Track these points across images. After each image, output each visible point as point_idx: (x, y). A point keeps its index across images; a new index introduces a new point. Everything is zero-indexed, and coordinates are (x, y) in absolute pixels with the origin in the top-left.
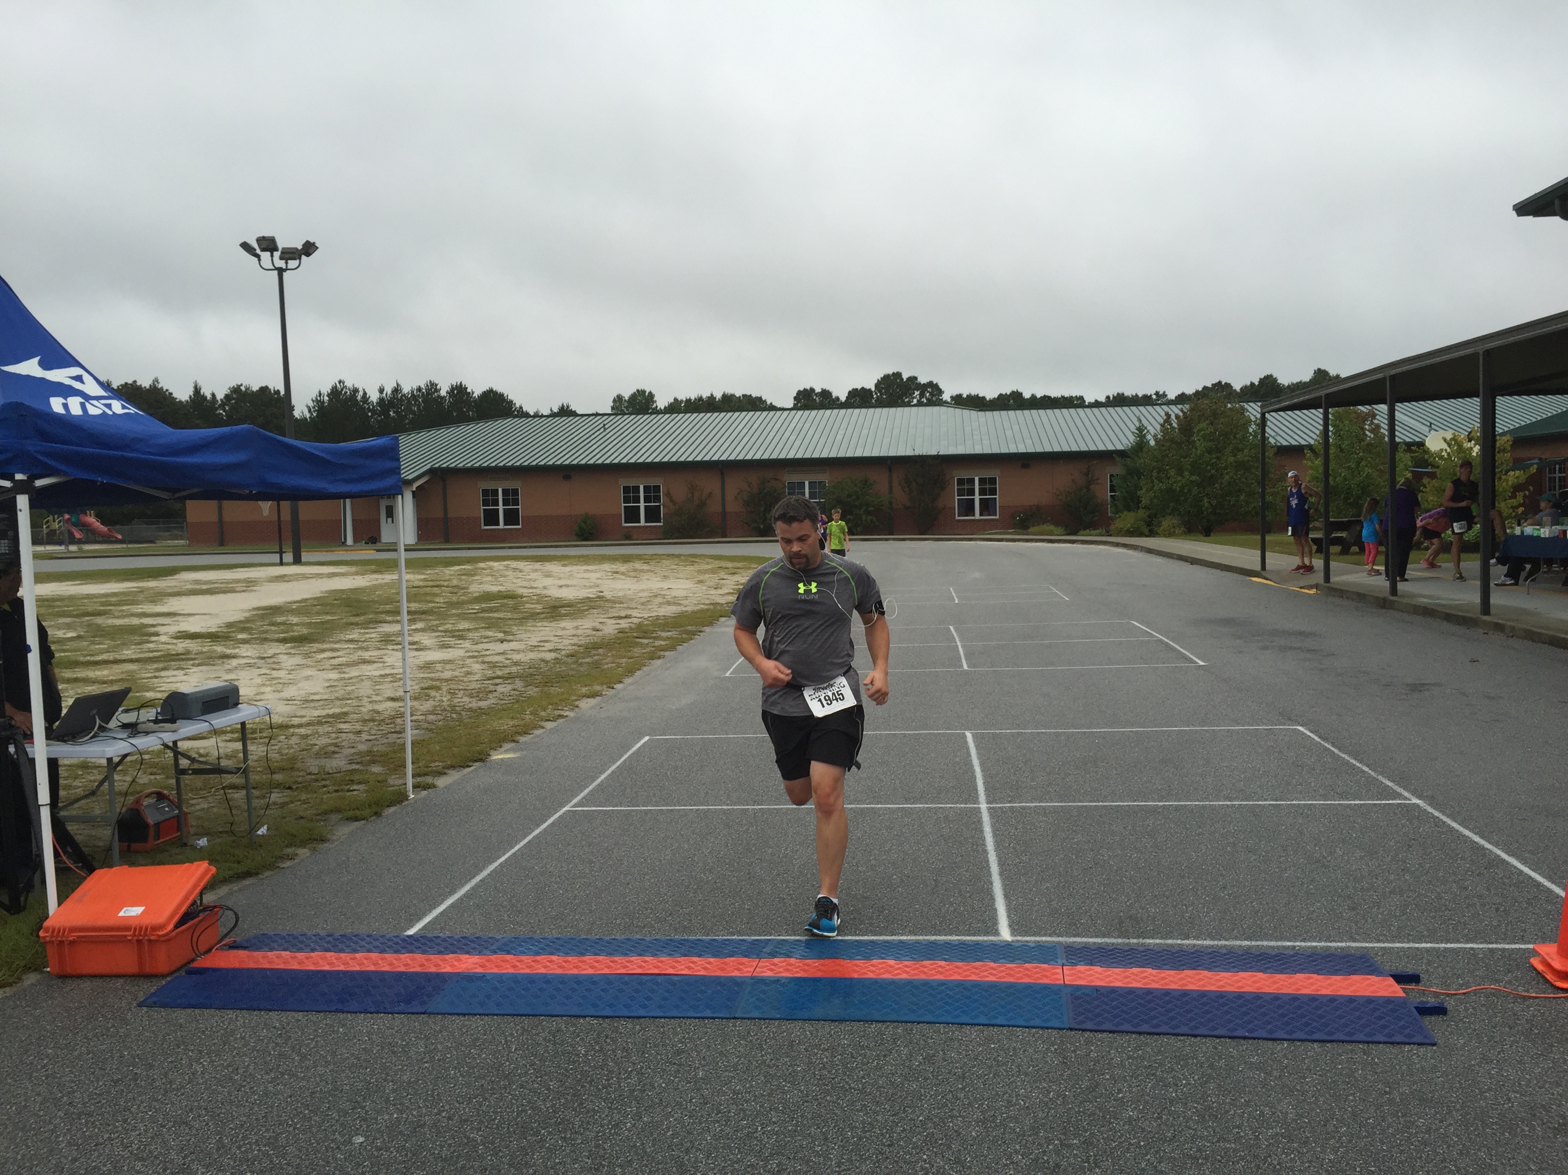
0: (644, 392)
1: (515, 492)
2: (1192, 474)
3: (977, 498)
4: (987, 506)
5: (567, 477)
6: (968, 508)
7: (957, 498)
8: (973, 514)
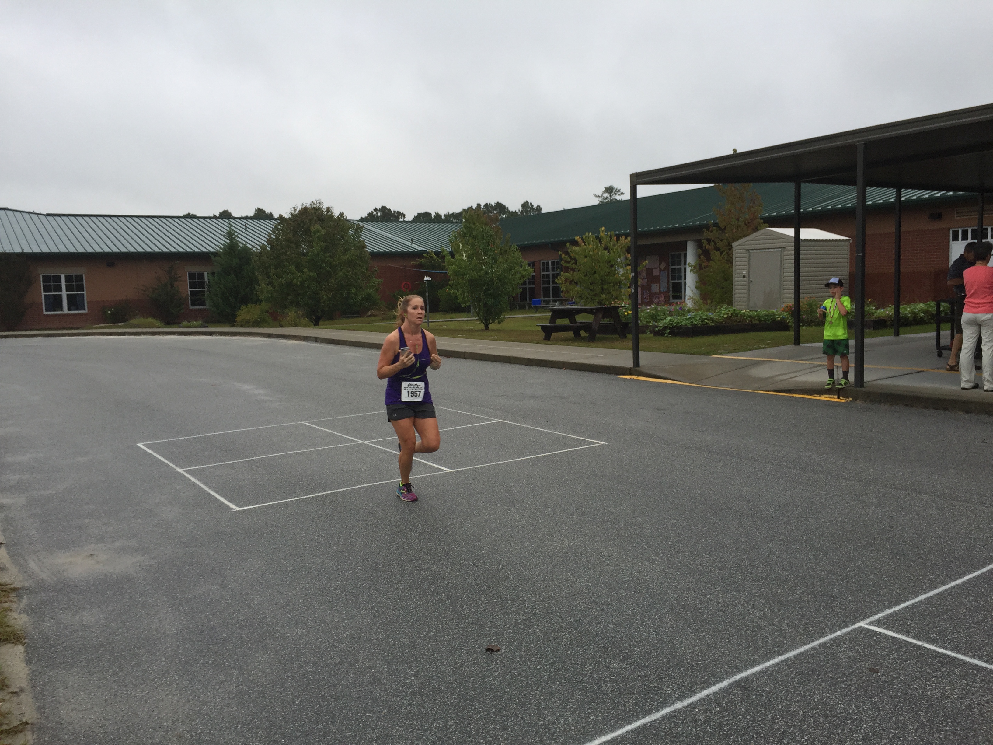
2: (310, 271)
3: (64, 293)
4: (74, 303)
6: (55, 303)
7: (43, 294)
8: (62, 310)
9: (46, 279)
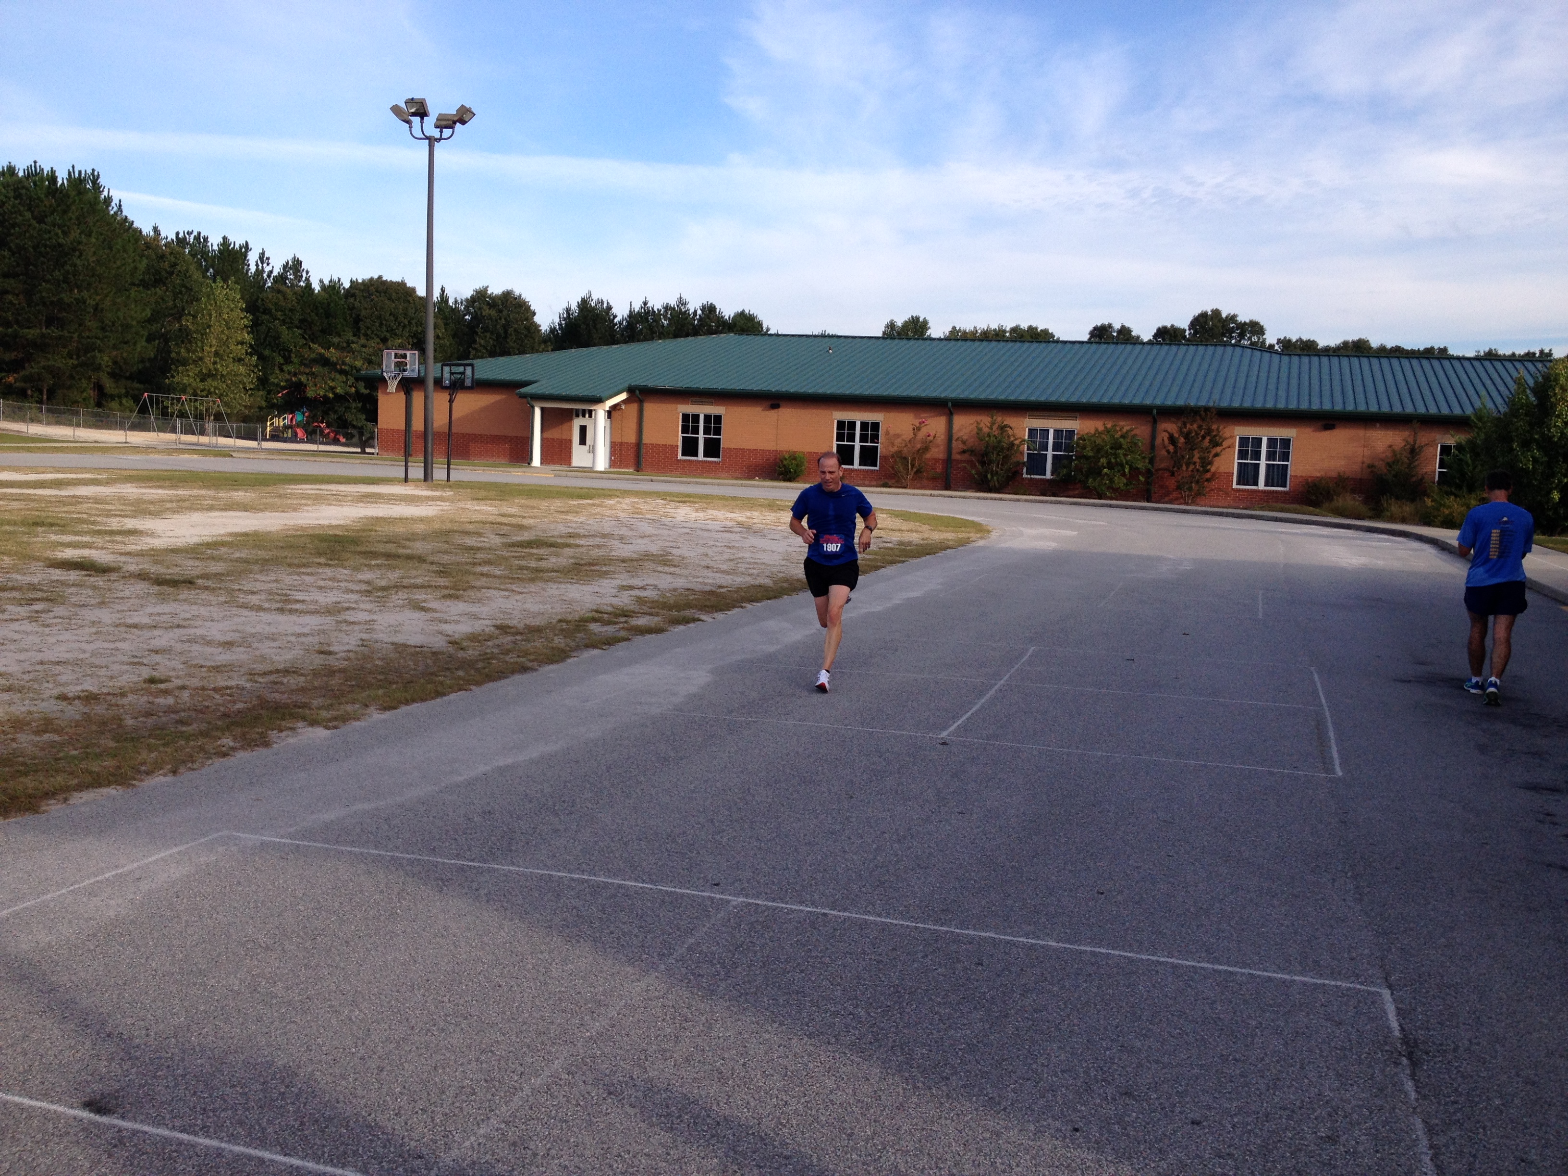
0: (918, 318)
1: (718, 419)
3: (1263, 463)
4: (1277, 475)
5: (775, 407)
6: (1250, 475)
7: (1236, 461)
8: (1256, 483)
9: (1244, 441)
